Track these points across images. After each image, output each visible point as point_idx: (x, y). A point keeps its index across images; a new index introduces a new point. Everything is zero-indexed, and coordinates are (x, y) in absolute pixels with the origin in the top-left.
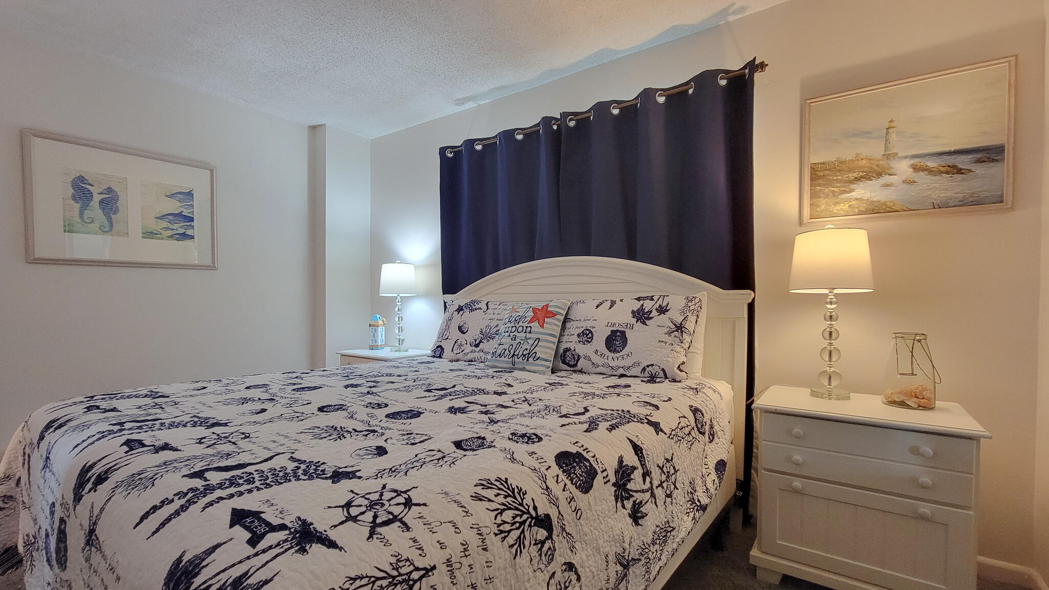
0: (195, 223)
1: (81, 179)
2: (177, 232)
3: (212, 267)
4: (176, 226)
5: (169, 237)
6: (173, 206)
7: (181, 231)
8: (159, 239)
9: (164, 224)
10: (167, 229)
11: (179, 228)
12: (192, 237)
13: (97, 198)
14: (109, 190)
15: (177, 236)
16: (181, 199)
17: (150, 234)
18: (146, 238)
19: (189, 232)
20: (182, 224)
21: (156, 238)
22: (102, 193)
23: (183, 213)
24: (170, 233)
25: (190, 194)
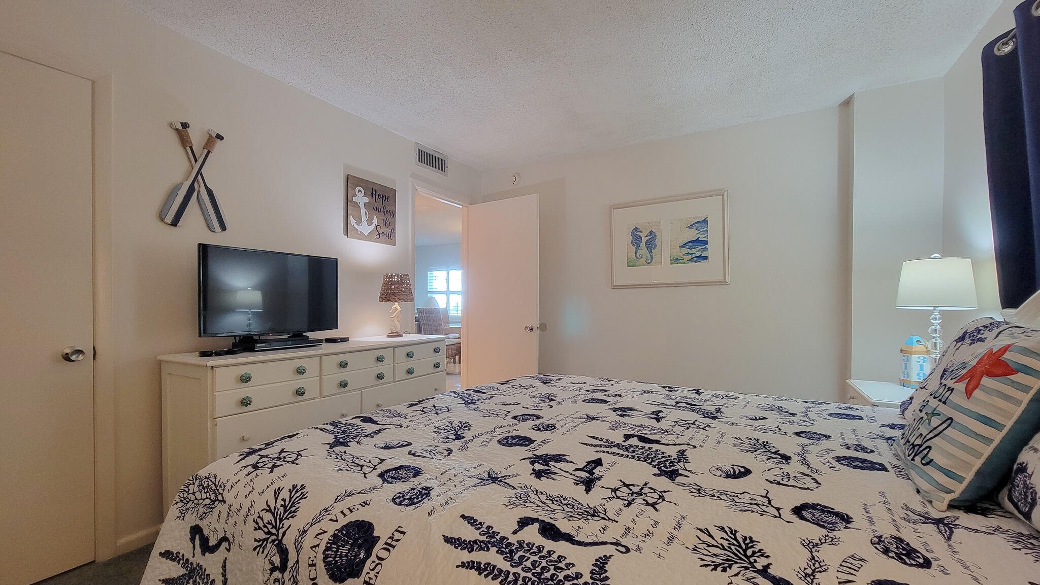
0: (709, 246)
1: (636, 229)
2: (695, 256)
3: (723, 283)
4: (694, 251)
5: (689, 260)
6: (692, 235)
7: (698, 254)
8: (682, 263)
9: (686, 250)
10: (688, 253)
11: (696, 252)
12: (706, 258)
13: (644, 240)
14: (651, 233)
15: (695, 259)
16: (698, 227)
17: (676, 260)
18: (673, 264)
19: (704, 254)
20: (698, 248)
21: (680, 263)
22: (647, 236)
23: (700, 239)
24: (690, 257)
25: (705, 221)
